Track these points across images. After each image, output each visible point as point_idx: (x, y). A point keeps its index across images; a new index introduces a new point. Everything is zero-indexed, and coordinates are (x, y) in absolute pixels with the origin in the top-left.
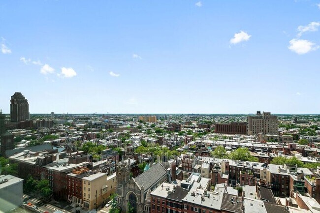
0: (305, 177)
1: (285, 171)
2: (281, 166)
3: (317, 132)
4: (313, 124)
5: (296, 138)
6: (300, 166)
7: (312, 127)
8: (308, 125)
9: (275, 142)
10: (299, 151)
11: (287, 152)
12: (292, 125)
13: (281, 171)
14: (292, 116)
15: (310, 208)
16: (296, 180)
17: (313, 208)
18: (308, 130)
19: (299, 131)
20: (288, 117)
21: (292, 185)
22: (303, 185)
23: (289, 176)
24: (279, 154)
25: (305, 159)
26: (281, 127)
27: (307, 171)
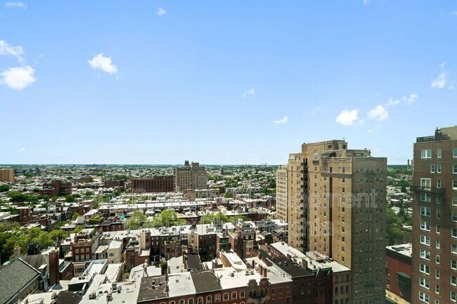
0: (229, 233)
1: (212, 230)
2: (208, 225)
3: (239, 183)
4: (236, 175)
5: (222, 190)
6: (225, 221)
7: (235, 178)
8: (232, 177)
9: (203, 197)
10: (224, 205)
11: (215, 207)
12: (220, 177)
13: (209, 230)
14: (219, 166)
15: (232, 263)
16: (222, 237)
17: (235, 263)
18: (233, 182)
19: (225, 183)
20: (215, 168)
21: (218, 244)
22: (227, 241)
23: (215, 235)
24: (207, 211)
25: (229, 213)
26: (210, 179)
27: (230, 226)
